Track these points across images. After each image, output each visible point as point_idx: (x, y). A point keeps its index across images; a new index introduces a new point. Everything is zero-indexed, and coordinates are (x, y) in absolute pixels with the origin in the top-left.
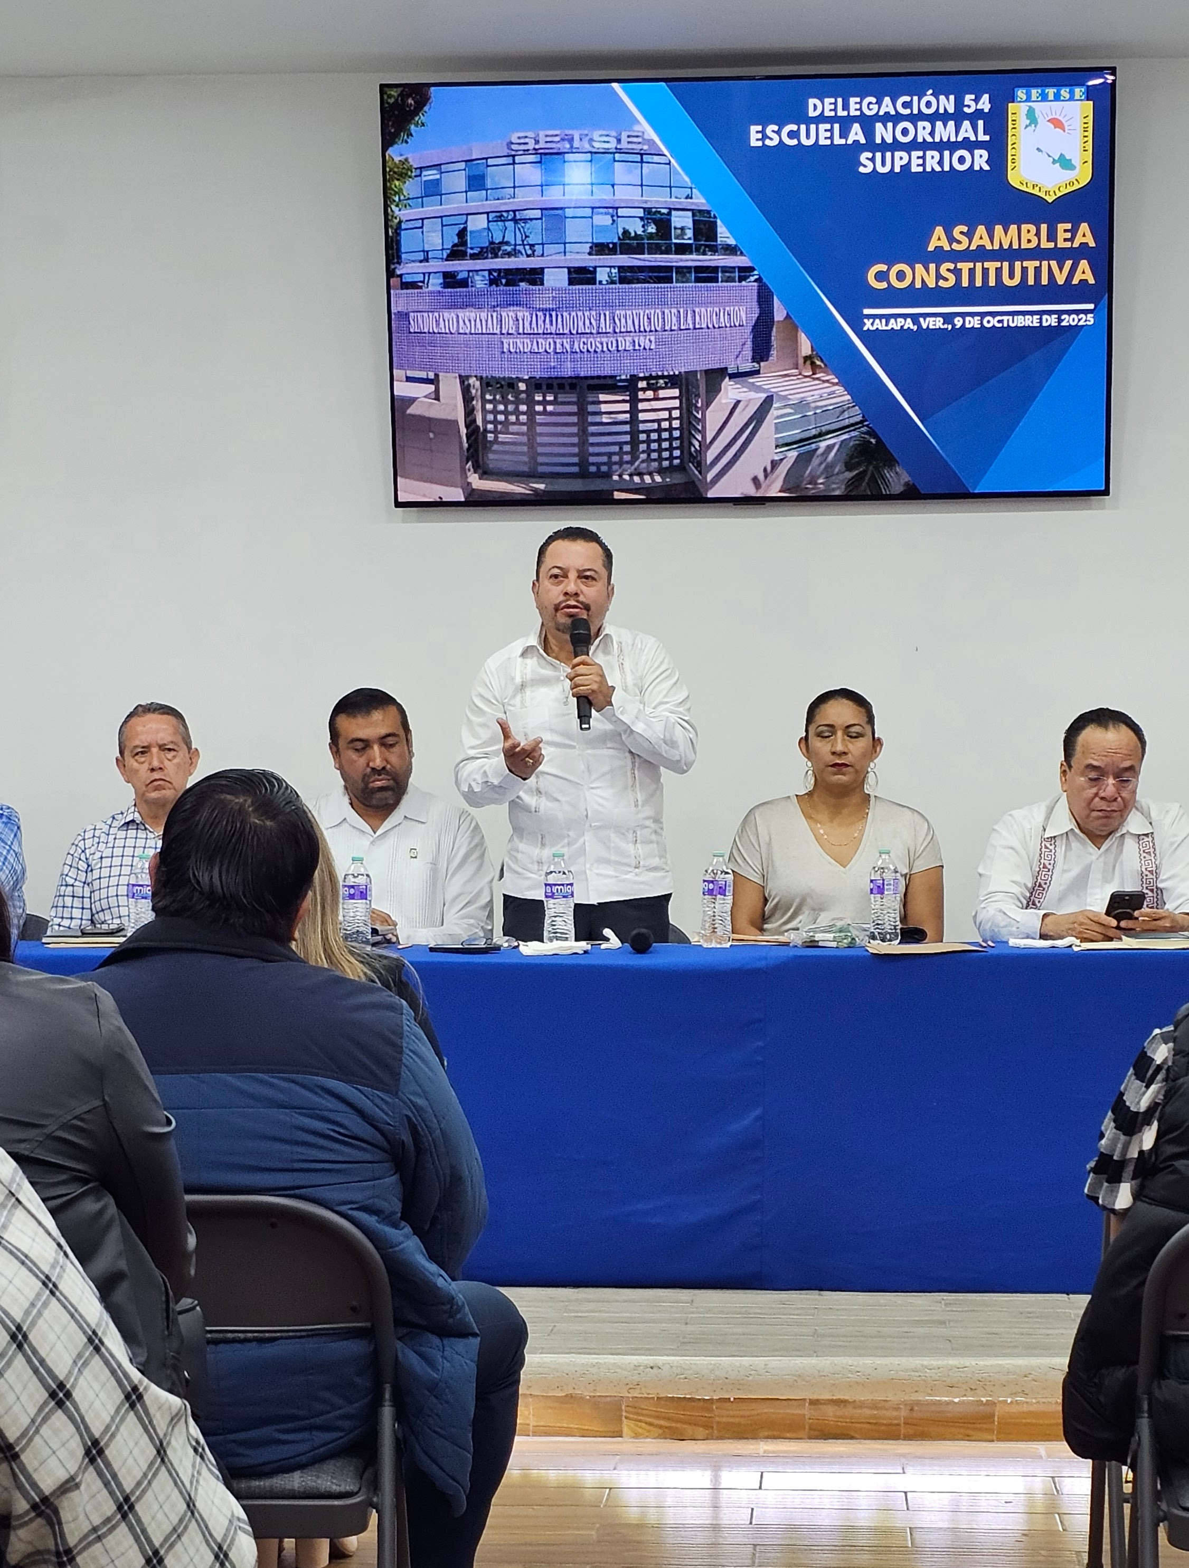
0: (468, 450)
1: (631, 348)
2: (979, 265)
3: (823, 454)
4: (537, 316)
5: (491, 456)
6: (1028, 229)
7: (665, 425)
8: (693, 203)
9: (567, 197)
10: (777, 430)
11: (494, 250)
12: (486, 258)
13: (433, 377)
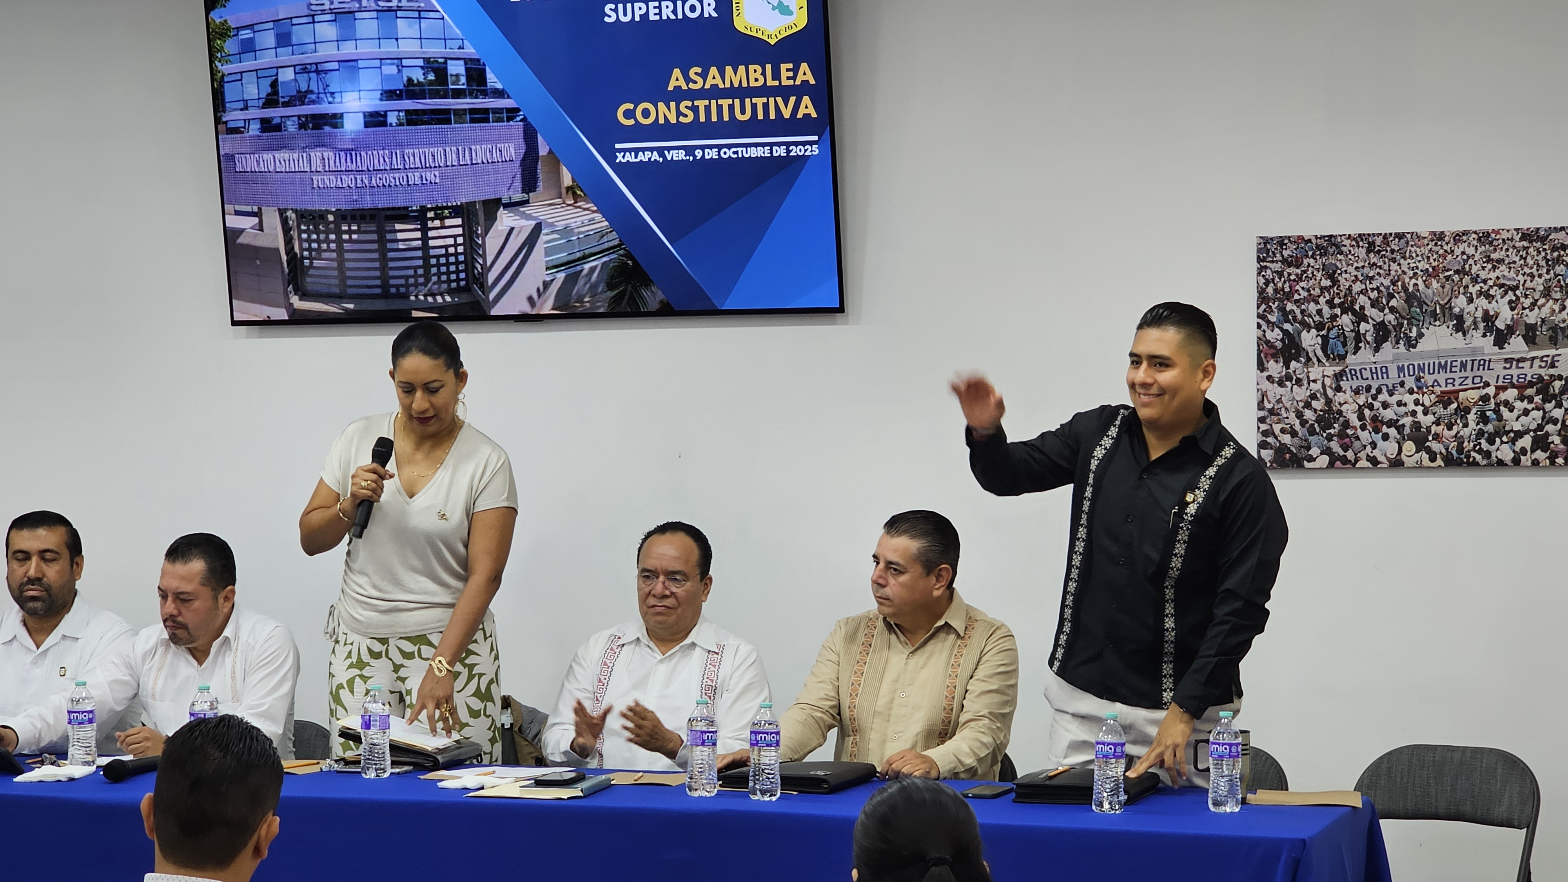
0: (289, 274)
1: (420, 182)
2: (713, 102)
3: (587, 275)
4: (339, 154)
5: (308, 280)
6: (755, 69)
7: (452, 250)
8: (464, 53)
9: (359, 51)
10: (547, 254)
11: (301, 98)
12: (295, 106)
13: (256, 210)
